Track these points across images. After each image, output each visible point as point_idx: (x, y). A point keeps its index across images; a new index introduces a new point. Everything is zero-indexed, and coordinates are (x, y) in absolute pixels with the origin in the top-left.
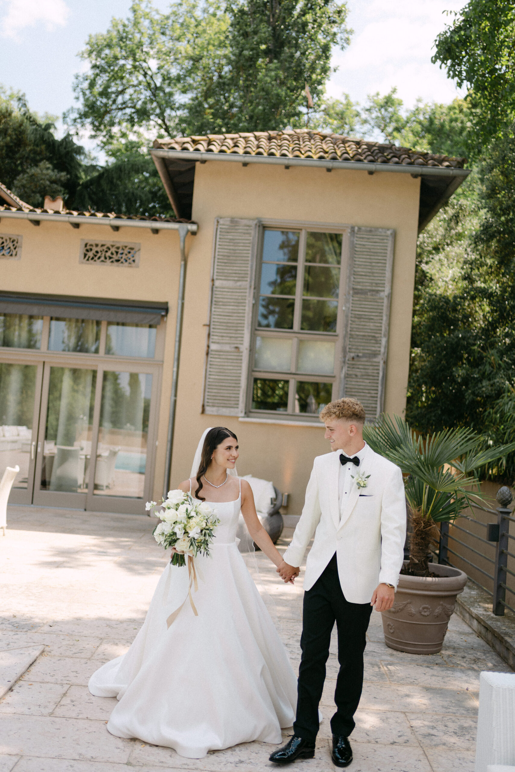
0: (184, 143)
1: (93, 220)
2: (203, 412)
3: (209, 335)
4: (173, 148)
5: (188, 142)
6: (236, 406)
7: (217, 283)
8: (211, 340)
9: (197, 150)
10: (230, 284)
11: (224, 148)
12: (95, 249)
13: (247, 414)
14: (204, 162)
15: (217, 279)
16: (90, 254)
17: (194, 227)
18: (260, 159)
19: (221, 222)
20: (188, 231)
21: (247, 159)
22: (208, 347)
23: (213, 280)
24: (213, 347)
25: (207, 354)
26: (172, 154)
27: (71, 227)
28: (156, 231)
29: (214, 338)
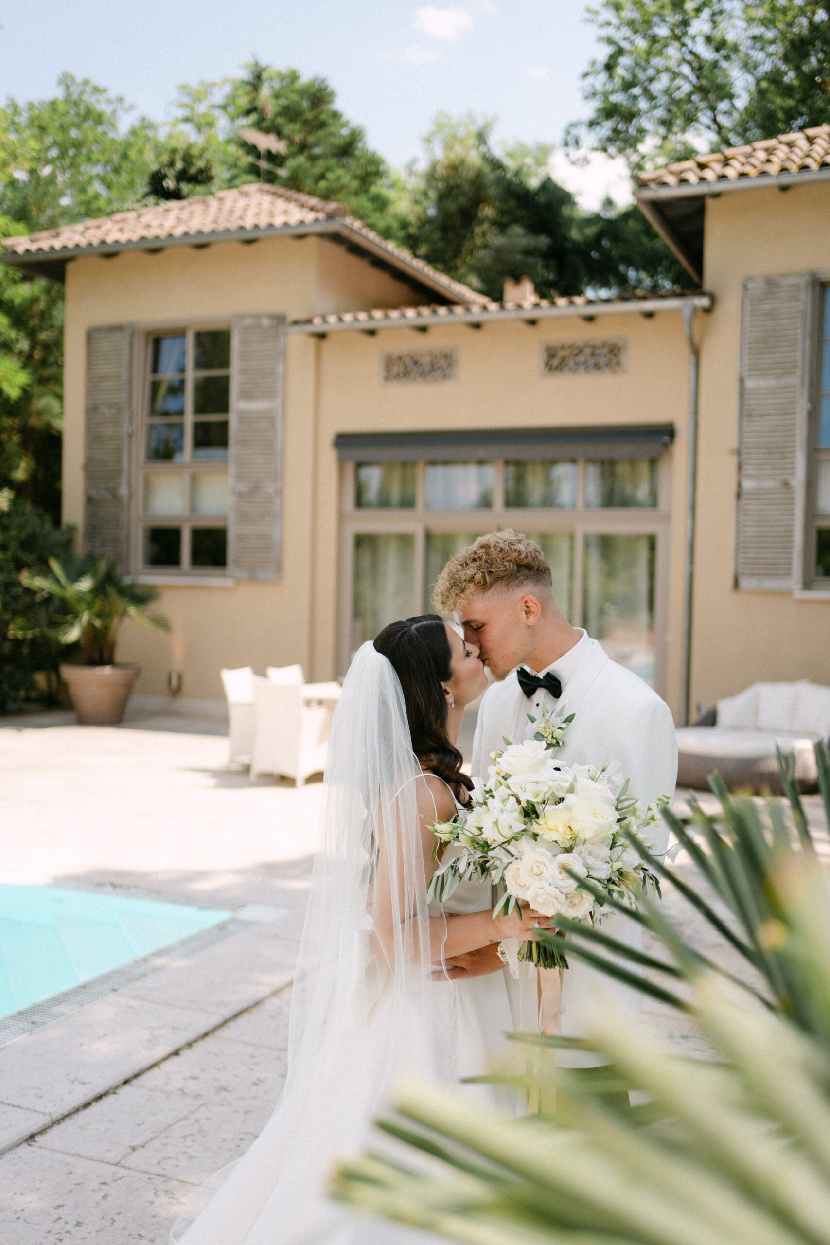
0: (682, 172)
1: (554, 312)
2: (736, 584)
3: (740, 467)
4: (664, 184)
5: (690, 169)
6: (788, 573)
7: (750, 384)
8: (745, 472)
9: (702, 180)
10: (770, 382)
11: (748, 169)
12: (561, 353)
13: (807, 585)
14: (716, 195)
15: (750, 376)
16: (555, 362)
17: (704, 302)
18: (806, 176)
19: (751, 285)
20: (695, 309)
21: (785, 180)
22: (739, 485)
23: (742, 381)
24: (748, 484)
25: (739, 495)
26: (663, 193)
27: (523, 326)
28: (649, 315)
29: (748, 470)
